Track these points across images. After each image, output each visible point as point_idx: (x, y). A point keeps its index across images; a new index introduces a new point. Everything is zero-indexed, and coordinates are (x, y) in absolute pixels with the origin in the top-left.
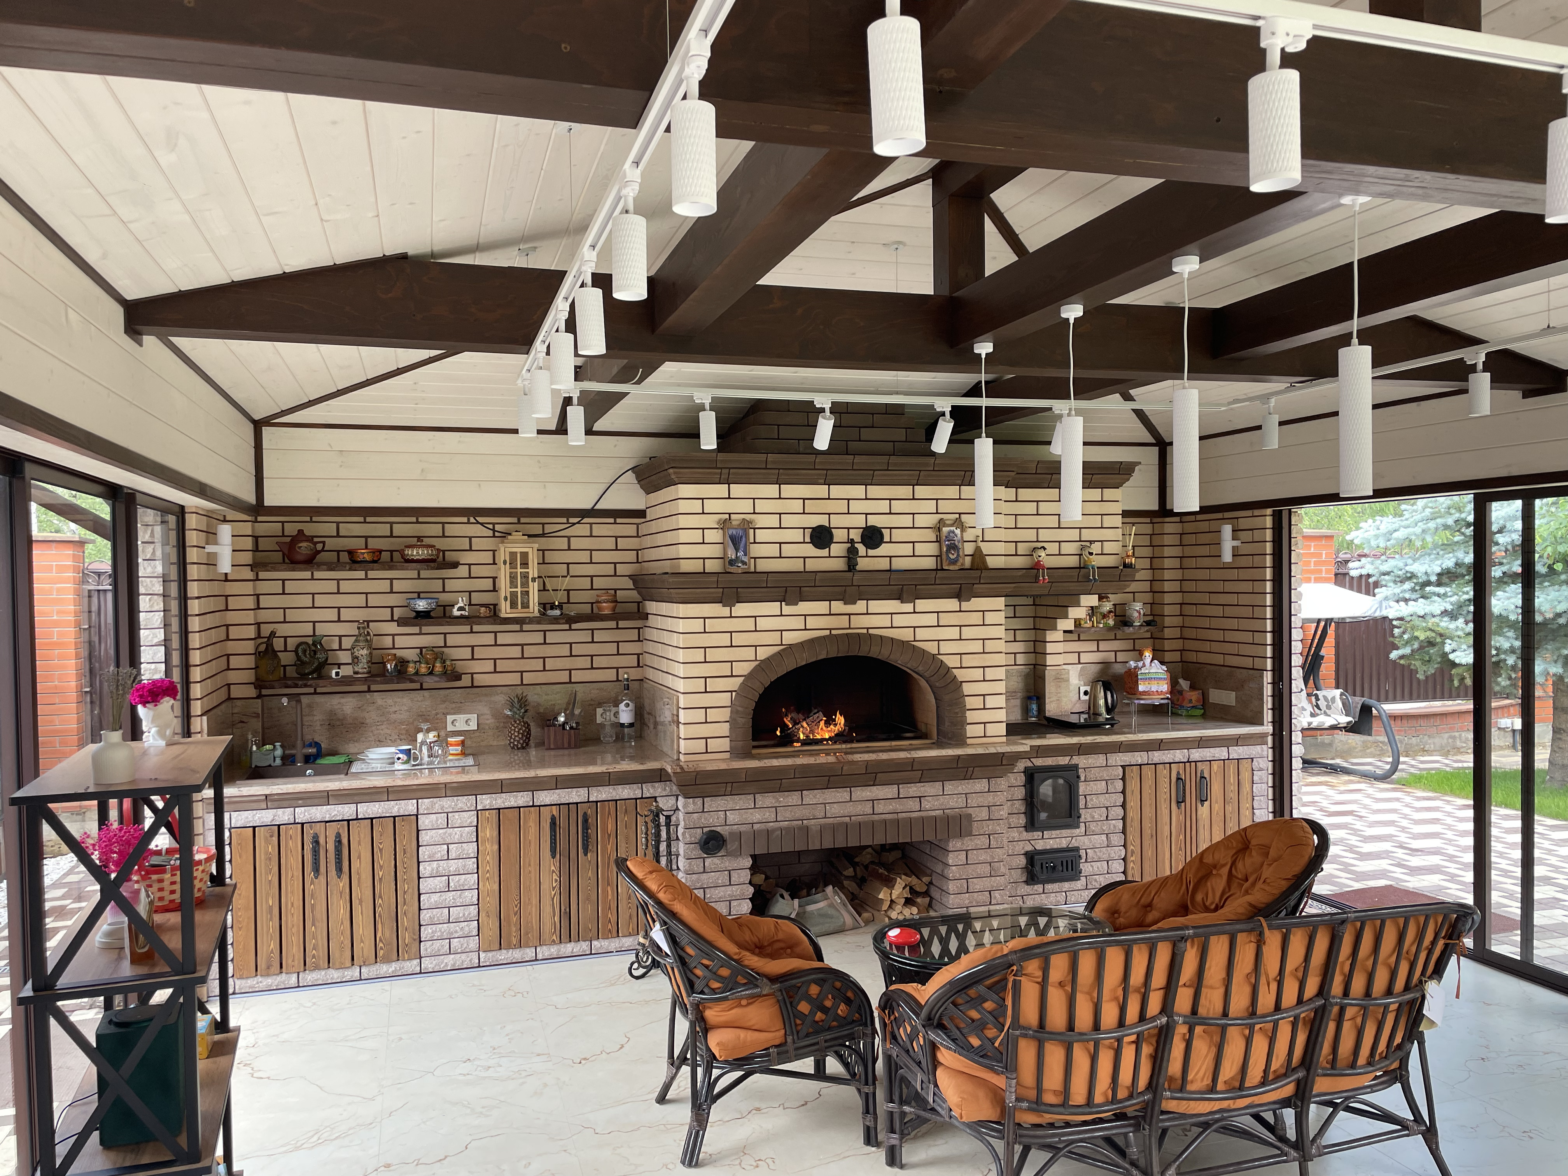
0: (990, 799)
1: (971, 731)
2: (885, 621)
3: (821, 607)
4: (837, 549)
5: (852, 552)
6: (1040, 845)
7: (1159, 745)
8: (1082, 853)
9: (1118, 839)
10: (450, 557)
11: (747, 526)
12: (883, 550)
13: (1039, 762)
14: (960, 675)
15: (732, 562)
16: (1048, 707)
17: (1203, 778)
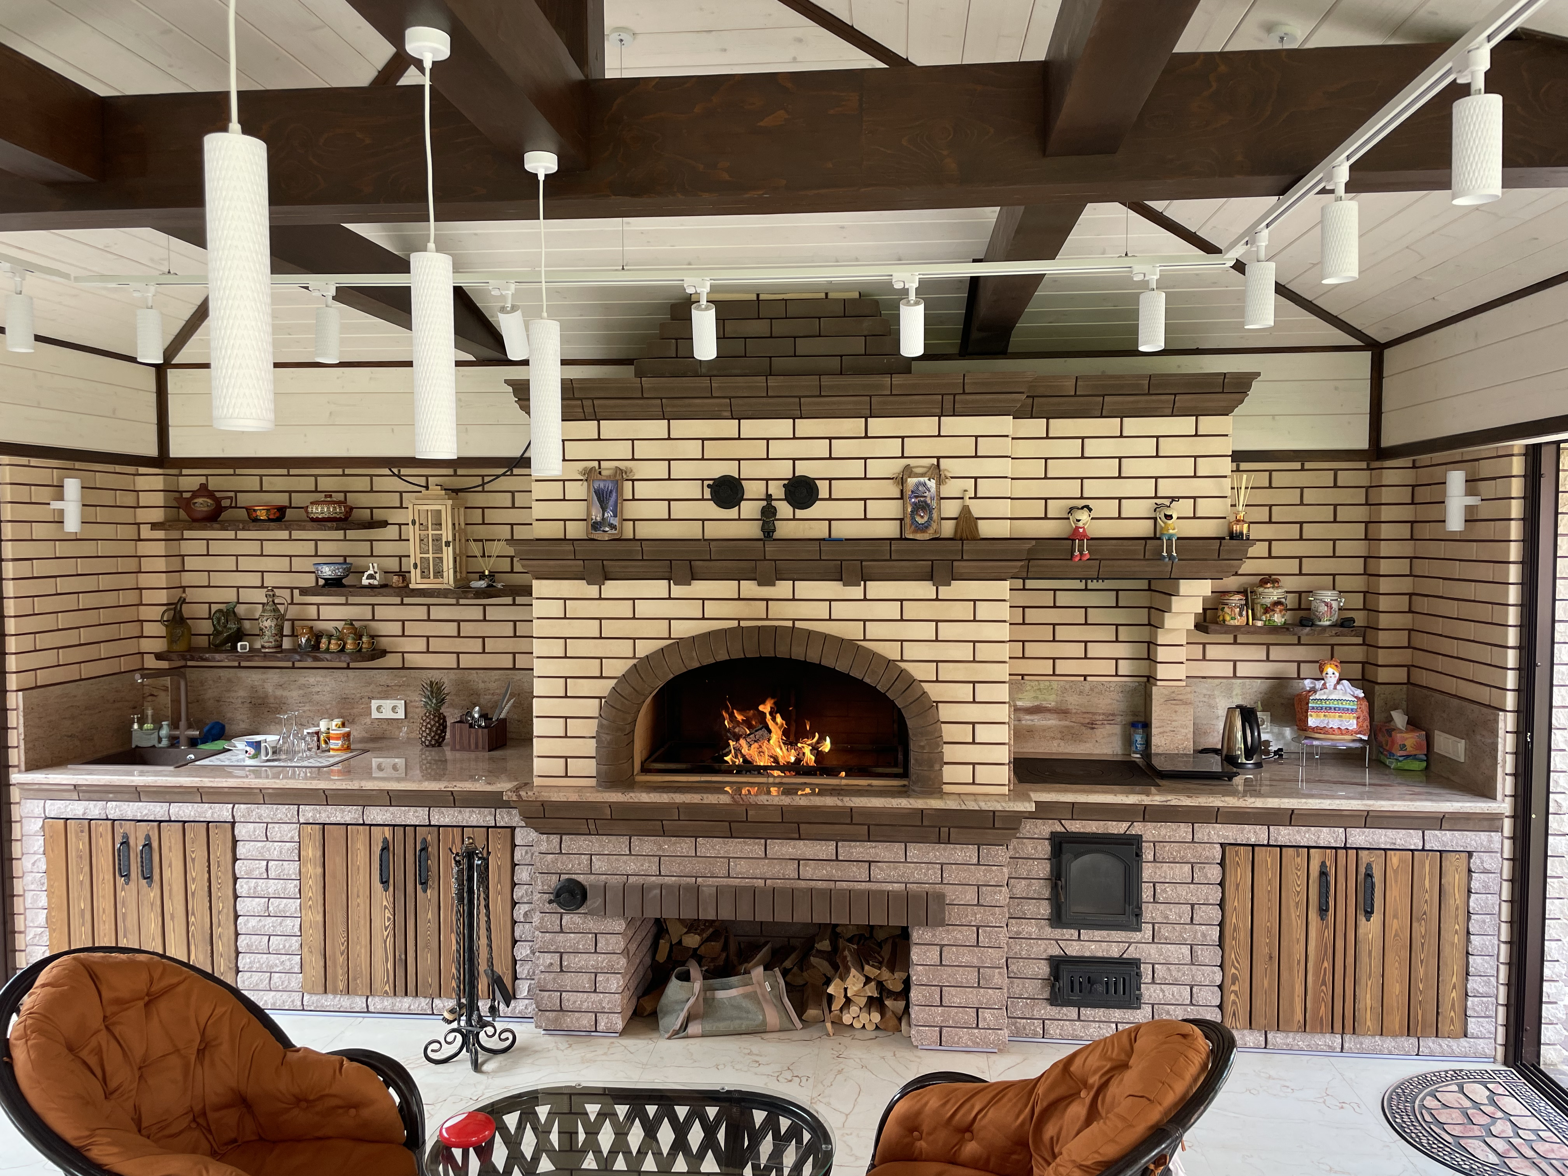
0: (979, 875)
1: (949, 773)
2: (821, 611)
3: (727, 588)
4: (750, 509)
5: (768, 513)
6: (1074, 950)
7: (1291, 818)
8: (1146, 971)
9: (1211, 955)
10: (379, 515)
12: (818, 509)
13: (1075, 826)
14: (934, 692)
15: (596, 526)
16: (1155, 740)
17: (1369, 876)
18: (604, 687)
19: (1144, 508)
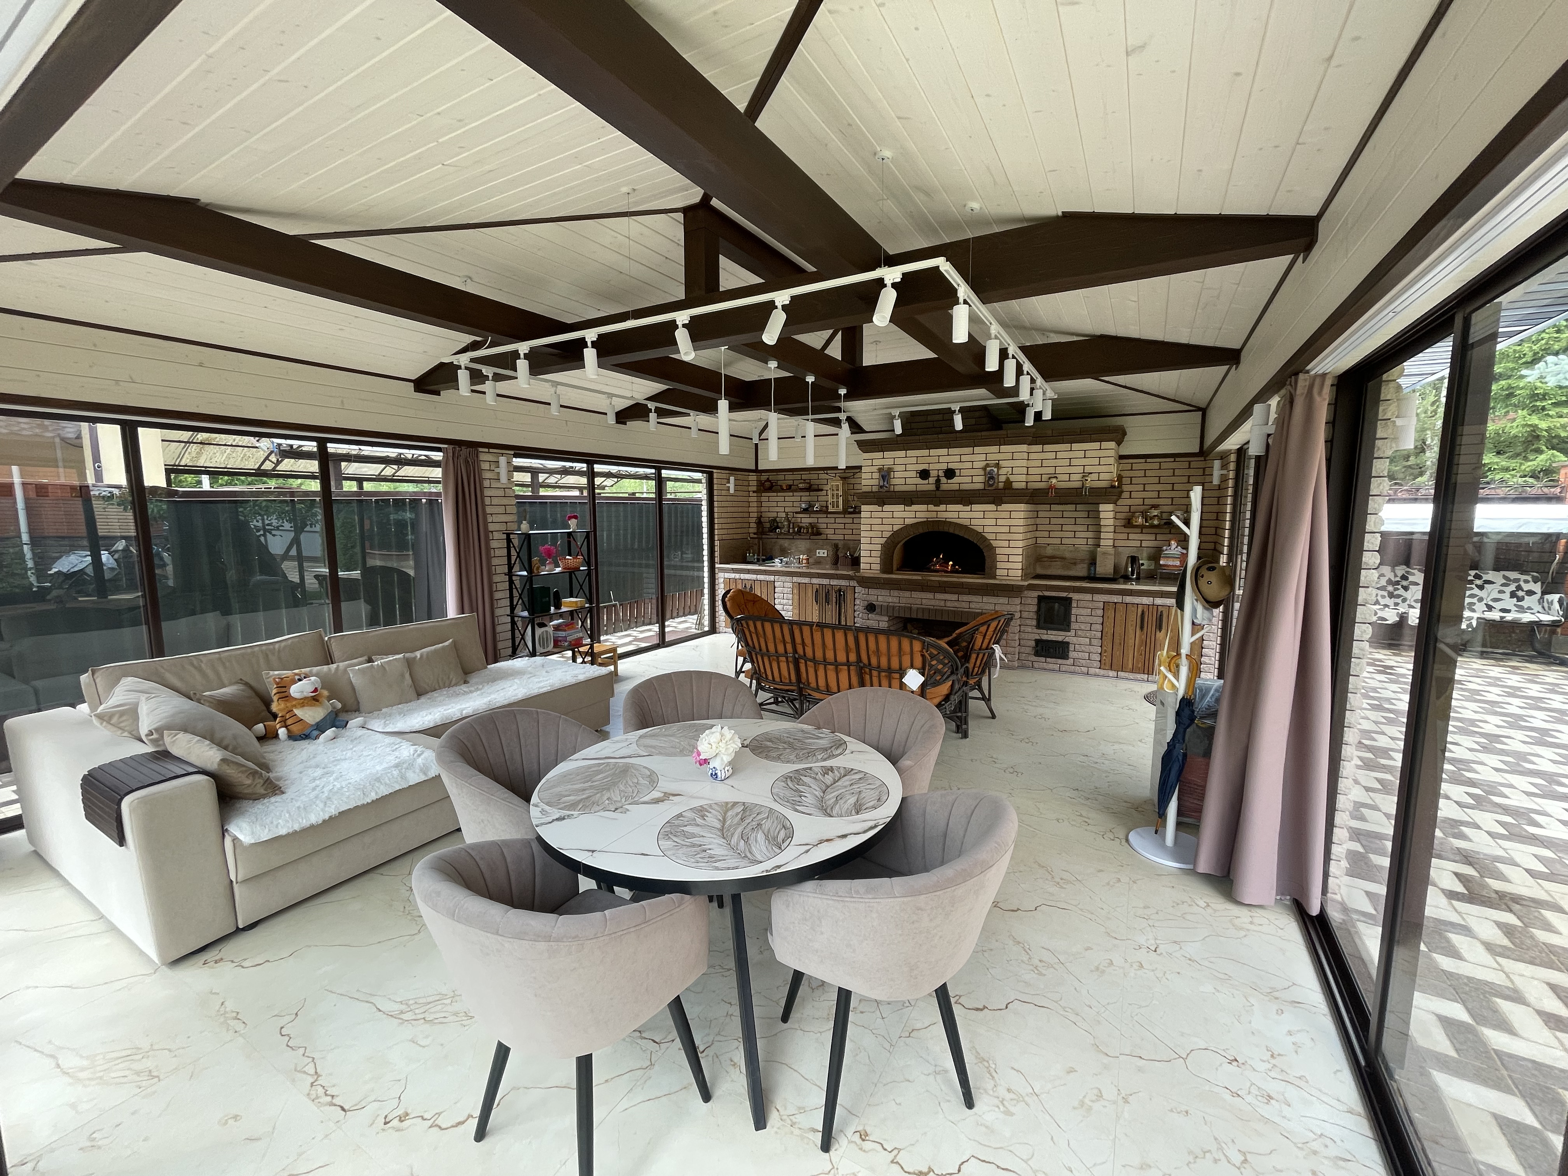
1: (998, 572)
2: (956, 515)
3: (923, 507)
4: (932, 480)
5: (938, 481)
6: (1045, 637)
8: (1071, 647)
9: (1097, 642)
10: (817, 487)
11: (890, 470)
12: (956, 480)
13: (1047, 594)
14: (995, 544)
15: (881, 487)
16: (1098, 569)
17: (1161, 615)
18: (883, 541)
19: (1079, 477)
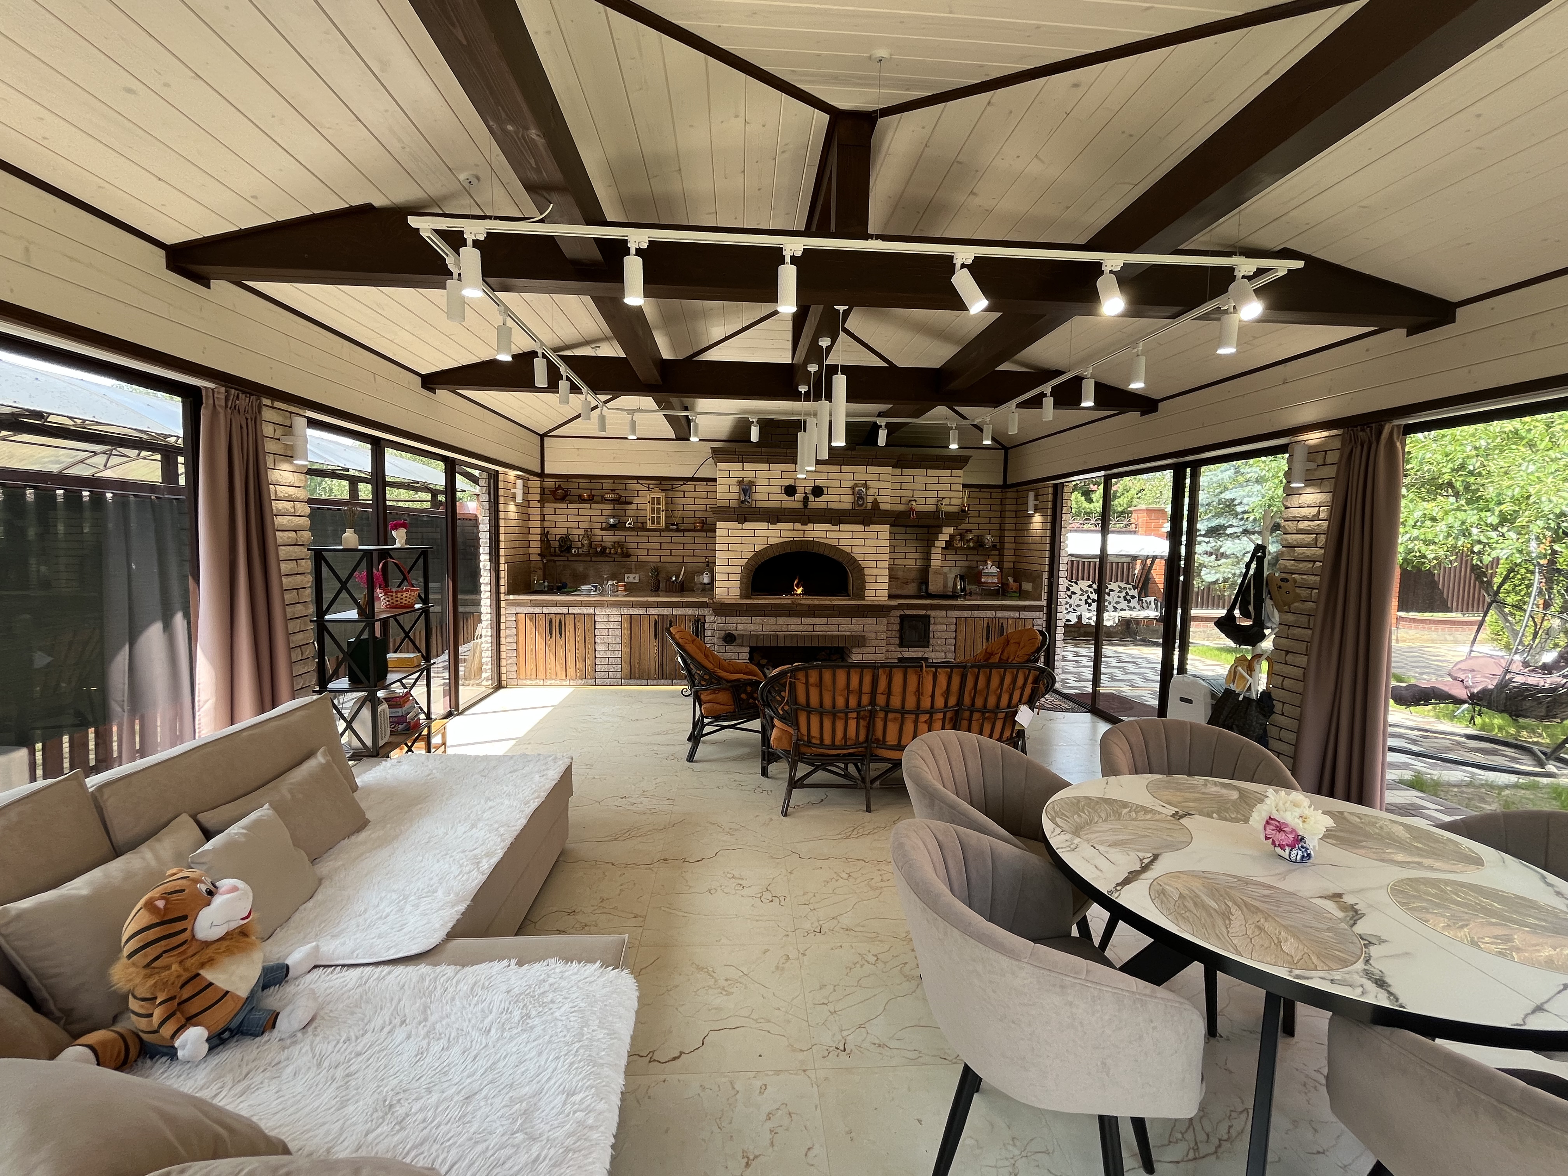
0: (877, 628)
1: (867, 593)
3: (790, 526)
4: (799, 497)
7: (978, 608)
9: (951, 655)
10: (628, 499)
11: (752, 484)
12: (823, 498)
13: (908, 612)
14: (863, 564)
15: (742, 502)
16: (930, 587)
17: (1002, 626)
18: (743, 562)
19: (933, 501)
